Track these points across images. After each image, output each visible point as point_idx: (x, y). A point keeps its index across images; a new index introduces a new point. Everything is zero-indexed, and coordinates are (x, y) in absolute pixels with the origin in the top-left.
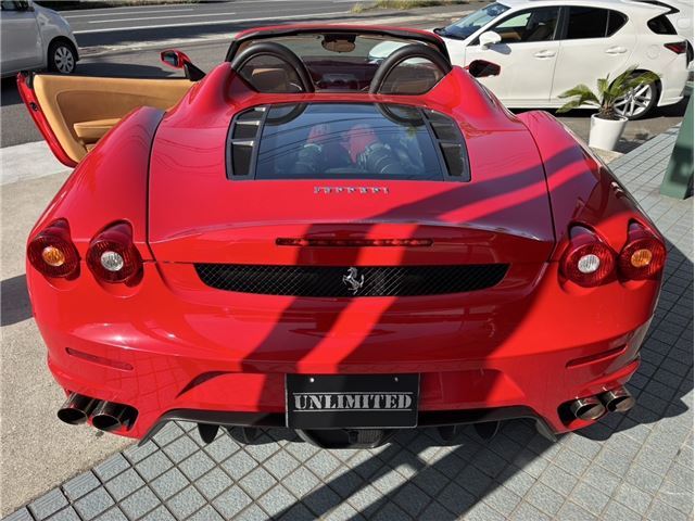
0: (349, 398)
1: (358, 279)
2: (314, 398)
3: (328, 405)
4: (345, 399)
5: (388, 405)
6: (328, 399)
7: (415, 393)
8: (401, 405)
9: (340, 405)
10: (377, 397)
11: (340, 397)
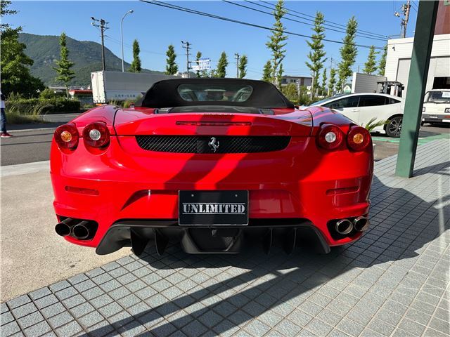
0: (212, 206)
1: (216, 144)
2: (194, 206)
3: (201, 211)
4: (210, 207)
5: (232, 211)
6: (201, 206)
7: (247, 204)
8: (240, 211)
9: (208, 211)
10: (227, 206)
11: (207, 206)
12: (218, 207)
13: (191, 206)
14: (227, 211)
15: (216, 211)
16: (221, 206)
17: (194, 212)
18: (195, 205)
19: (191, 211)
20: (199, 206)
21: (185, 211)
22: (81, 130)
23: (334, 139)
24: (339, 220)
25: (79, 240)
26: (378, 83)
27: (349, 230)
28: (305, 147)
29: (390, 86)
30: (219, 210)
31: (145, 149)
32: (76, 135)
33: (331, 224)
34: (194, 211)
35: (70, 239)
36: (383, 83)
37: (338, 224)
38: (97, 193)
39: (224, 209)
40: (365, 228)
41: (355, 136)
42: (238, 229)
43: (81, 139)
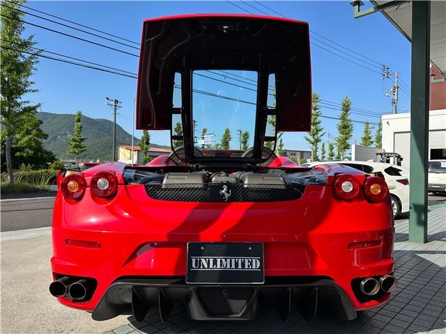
3: (211, 265)
9: (219, 266)
10: (240, 260)
11: (219, 260)
12: (231, 261)
13: (200, 261)
14: (240, 266)
15: (228, 266)
16: (233, 260)
17: (204, 268)
18: (205, 259)
19: (200, 266)
20: (209, 261)
21: (194, 266)
22: (88, 179)
23: (351, 189)
24: (363, 279)
25: (74, 301)
26: (377, 154)
27: (375, 291)
28: (322, 197)
29: (388, 157)
30: (231, 266)
31: (154, 198)
32: (83, 186)
33: (356, 283)
34: (203, 266)
35: (64, 301)
36: (381, 155)
37: (363, 283)
38: (99, 246)
39: (237, 264)
40: (392, 290)
41: (372, 187)
42: (253, 288)
43: (88, 189)
